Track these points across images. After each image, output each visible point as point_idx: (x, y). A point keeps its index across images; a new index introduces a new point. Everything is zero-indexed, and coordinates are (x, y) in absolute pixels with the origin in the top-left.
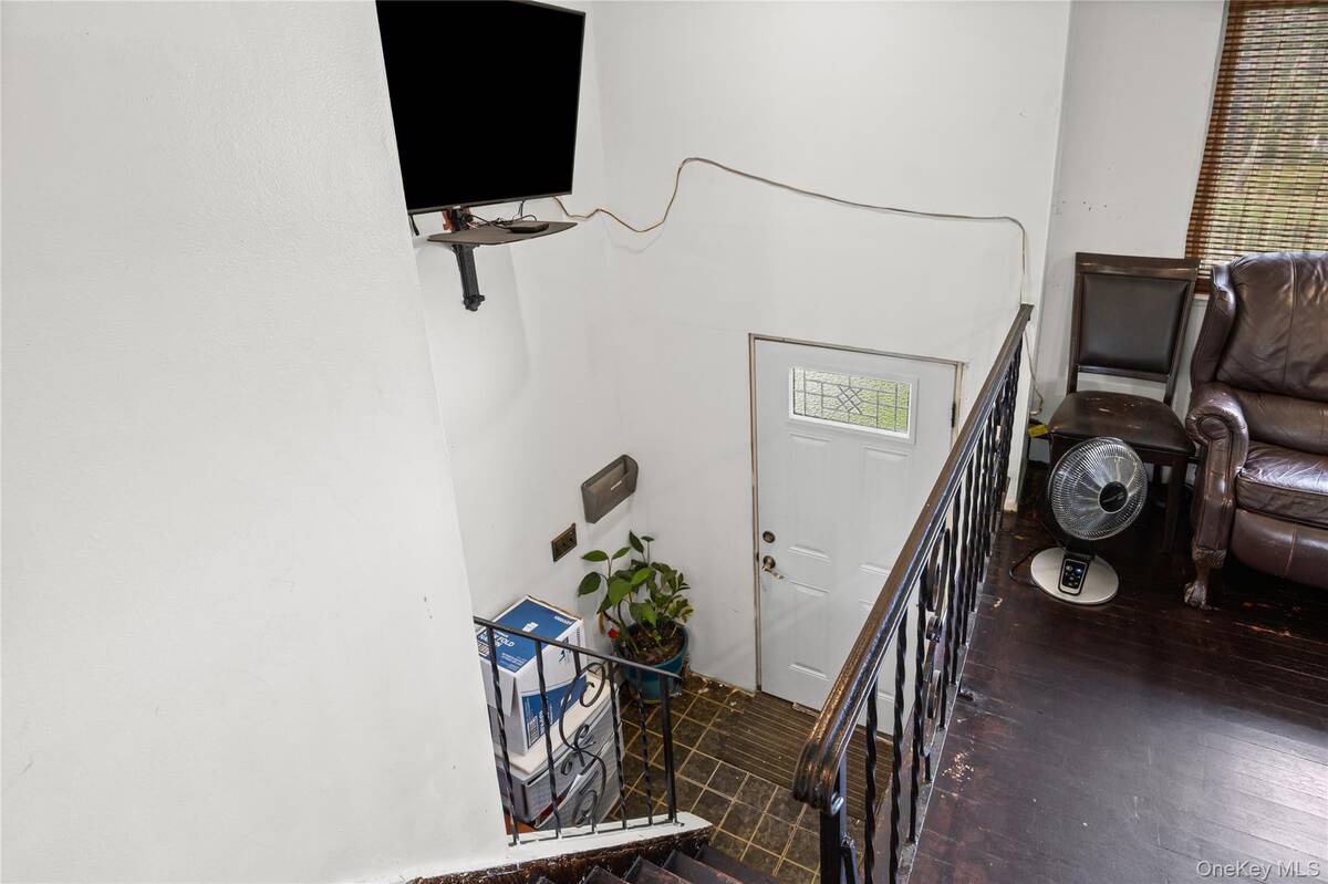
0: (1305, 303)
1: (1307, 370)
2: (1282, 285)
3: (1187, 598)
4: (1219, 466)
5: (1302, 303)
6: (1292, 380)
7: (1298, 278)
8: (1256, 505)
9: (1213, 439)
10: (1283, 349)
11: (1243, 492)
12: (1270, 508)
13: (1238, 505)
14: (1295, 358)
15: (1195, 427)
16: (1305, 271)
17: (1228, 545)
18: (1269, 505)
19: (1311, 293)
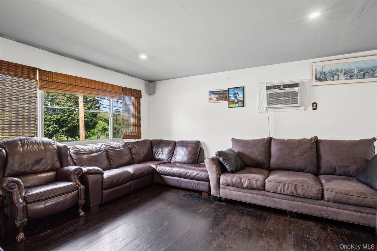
0: (25, 149)
1: (30, 166)
2: (18, 146)
3: (18, 240)
4: (17, 196)
5: (24, 149)
6: (28, 170)
7: (21, 143)
8: (33, 201)
9: (13, 189)
10: (23, 162)
11: (27, 199)
12: (36, 200)
13: (27, 203)
14: (26, 164)
15: (6, 187)
16: (23, 141)
17: (27, 216)
18: (36, 199)
19: (26, 147)
